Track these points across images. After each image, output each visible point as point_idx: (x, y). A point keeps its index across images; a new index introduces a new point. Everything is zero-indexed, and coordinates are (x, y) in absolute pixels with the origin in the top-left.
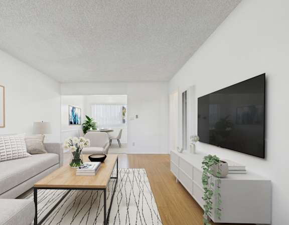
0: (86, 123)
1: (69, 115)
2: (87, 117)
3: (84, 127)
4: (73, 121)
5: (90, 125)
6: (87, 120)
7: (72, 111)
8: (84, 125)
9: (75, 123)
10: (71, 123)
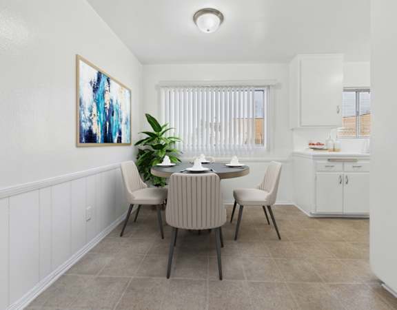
0: (149, 141)
1: (80, 102)
2: (152, 121)
3: (141, 152)
4: (97, 130)
5: (160, 147)
6: (151, 130)
7: (95, 90)
8: (142, 147)
9: (107, 139)
10: (90, 138)
